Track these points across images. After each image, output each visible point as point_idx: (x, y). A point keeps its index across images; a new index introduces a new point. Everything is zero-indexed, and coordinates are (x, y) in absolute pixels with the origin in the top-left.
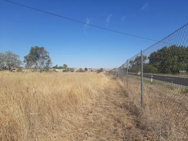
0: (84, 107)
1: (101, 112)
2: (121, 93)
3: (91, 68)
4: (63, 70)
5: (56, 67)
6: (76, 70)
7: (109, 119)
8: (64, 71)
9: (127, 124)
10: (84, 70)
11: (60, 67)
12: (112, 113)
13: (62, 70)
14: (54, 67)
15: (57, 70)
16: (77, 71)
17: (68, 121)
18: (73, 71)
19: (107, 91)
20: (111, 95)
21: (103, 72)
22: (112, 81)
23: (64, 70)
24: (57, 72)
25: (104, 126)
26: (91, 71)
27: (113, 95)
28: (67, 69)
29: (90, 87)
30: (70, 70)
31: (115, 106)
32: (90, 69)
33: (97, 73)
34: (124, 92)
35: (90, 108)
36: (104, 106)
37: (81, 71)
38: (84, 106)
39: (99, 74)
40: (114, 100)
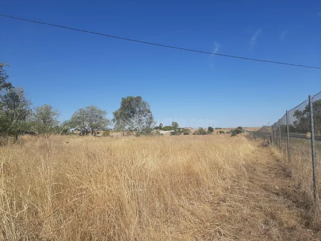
0: (211, 193)
1: (241, 202)
2: (279, 170)
3: (219, 128)
4: (171, 131)
5: (160, 128)
6: (193, 131)
7: (256, 213)
8: (173, 134)
9: (287, 222)
10: (207, 130)
11: (166, 127)
12: (262, 204)
13: (169, 131)
14: (156, 128)
15: (161, 132)
16: (194, 134)
17: (189, 210)
18: (187, 134)
19: (251, 168)
20: (259, 174)
21: (242, 134)
22: (260, 149)
23: (173, 131)
24: (162, 134)
25: (247, 223)
26: (221, 132)
27: (263, 175)
28: (177, 130)
29: (220, 160)
30: (182, 131)
31: (265, 193)
32: (217, 129)
33: (232, 136)
34: (284, 170)
35: (221, 193)
36: (246, 192)
37: (201, 132)
38: (212, 191)
39: (235, 138)
40: (264, 183)
